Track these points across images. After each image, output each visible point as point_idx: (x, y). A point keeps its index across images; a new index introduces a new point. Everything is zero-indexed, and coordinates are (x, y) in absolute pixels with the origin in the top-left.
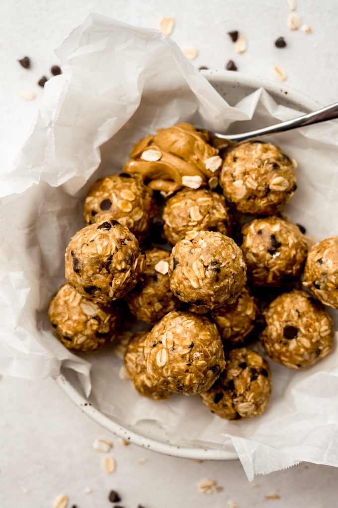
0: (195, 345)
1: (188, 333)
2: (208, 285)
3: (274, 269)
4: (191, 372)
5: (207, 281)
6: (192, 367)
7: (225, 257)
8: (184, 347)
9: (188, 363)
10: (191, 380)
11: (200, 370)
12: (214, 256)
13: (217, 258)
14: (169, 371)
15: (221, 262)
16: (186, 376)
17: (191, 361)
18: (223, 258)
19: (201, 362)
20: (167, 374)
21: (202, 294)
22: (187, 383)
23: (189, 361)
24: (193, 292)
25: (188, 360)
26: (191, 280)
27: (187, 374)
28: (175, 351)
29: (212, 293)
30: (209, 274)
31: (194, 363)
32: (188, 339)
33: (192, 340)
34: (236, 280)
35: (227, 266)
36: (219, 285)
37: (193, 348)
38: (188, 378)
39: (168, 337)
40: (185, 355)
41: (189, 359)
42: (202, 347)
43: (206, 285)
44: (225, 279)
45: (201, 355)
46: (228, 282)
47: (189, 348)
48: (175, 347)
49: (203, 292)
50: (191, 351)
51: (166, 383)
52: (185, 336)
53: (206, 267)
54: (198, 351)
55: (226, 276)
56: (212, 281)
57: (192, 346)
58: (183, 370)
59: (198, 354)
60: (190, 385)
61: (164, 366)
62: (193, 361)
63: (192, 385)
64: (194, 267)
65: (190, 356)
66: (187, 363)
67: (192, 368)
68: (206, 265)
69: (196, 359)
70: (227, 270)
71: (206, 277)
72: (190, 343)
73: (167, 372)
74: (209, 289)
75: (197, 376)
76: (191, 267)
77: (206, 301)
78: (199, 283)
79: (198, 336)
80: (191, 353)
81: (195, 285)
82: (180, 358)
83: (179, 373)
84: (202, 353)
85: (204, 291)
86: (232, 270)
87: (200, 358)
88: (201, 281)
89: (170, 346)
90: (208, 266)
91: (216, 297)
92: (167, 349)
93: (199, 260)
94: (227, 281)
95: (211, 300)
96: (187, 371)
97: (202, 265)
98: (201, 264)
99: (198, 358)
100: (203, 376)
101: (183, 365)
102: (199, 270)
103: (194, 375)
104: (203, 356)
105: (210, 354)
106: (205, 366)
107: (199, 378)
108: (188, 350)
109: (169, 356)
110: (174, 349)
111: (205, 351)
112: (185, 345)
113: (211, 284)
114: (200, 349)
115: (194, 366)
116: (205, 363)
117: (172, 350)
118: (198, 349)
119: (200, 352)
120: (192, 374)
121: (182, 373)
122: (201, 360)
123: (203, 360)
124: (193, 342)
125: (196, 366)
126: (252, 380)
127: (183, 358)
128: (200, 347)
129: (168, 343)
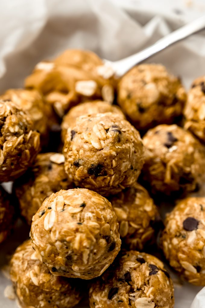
0: (87, 205)
1: (80, 195)
2: (110, 145)
3: (171, 163)
4: (81, 232)
5: (107, 141)
6: (82, 226)
8: (75, 206)
9: (79, 222)
10: (81, 242)
11: (91, 232)
13: (117, 124)
14: (57, 233)
15: (121, 127)
16: (75, 236)
17: (82, 221)
19: (93, 223)
20: (54, 237)
21: (104, 155)
22: (76, 246)
23: (80, 220)
25: (78, 219)
26: (92, 142)
27: (77, 234)
28: (65, 211)
29: (114, 153)
30: (111, 134)
31: (85, 223)
32: (80, 199)
33: (84, 200)
34: (136, 150)
35: (127, 132)
36: (121, 146)
37: (85, 208)
39: (58, 201)
40: (76, 213)
41: (80, 218)
42: (95, 208)
43: (107, 146)
44: (127, 143)
45: (94, 216)
46: (129, 147)
47: (81, 206)
48: (65, 208)
49: (105, 153)
50: (82, 211)
51: (53, 255)
52: (76, 196)
53: (107, 130)
54: (90, 212)
55: (127, 141)
56: (114, 140)
57: (83, 205)
58: (73, 229)
59: (90, 215)
60: (80, 248)
61: (52, 228)
62: (84, 221)
63: (82, 250)
64: (95, 129)
65: (81, 215)
66: (77, 222)
67: (82, 228)
68: (106, 128)
69: (87, 219)
70: (127, 135)
71: (107, 138)
72: (81, 202)
73: (55, 235)
74: (111, 149)
75: (88, 238)
76: (92, 130)
77: (108, 165)
78: (100, 143)
79: (90, 198)
80: (83, 213)
81: (97, 146)
82: (70, 218)
83: (67, 233)
84: (94, 214)
86: (132, 137)
87: (92, 219)
88: (102, 142)
89: (60, 208)
90: (109, 129)
91: (118, 161)
92: (56, 212)
93: (99, 124)
94: (128, 145)
95: (112, 165)
96: (77, 231)
97: (103, 128)
98: (101, 127)
99: (90, 218)
100: (95, 240)
101: (73, 225)
102: (100, 131)
103: (84, 236)
104: (96, 217)
105: (103, 219)
106: (98, 229)
107: (89, 241)
108: (79, 209)
109: (58, 217)
110: (63, 210)
111: (97, 213)
112: (76, 204)
113: (113, 144)
114: (92, 209)
115: (85, 225)
116: (97, 225)
117: (62, 211)
118: (90, 210)
119: (92, 212)
120: (82, 234)
121: (71, 233)
122: (93, 221)
123: (95, 222)
124: (86, 202)
125: (87, 226)
126: (150, 274)
127: (73, 217)
128: (93, 208)
129: (58, 205)
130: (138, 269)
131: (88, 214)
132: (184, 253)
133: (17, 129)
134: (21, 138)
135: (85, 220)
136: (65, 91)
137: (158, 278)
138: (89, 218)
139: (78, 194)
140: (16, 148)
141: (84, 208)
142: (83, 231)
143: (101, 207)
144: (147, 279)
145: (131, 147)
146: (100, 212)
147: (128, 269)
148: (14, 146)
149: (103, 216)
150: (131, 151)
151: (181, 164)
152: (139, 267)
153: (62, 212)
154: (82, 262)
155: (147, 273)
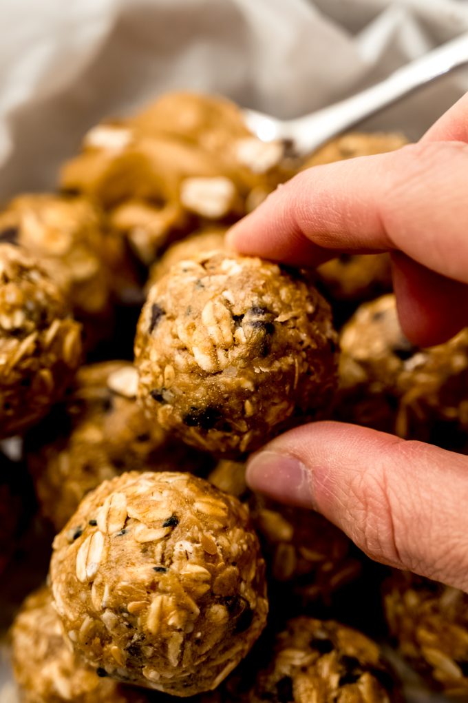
0: (181, 523)
1: (166, 493)
2: (241, 363)
4: (164, 592)
5: (236, 352)
6: (166, 575)
7: (287, 302)
8: (152, 525)
9: (159, 565)
10: (162, 616)
11: (189, 591)
12: (261, 295)
13: (267, 299)
14: (107, 589)
15: (276, 310)
16: (150, 602)
17: (167, 563)
18: (282, 302)
19: (194, 569)
20: (99, 599)
21: (223, 388)
22: (151, 624)
23: (163, 561)
24: (198, 385)
25: (158, 558)
26: (195, 350)
27: (153, 595)
28: (127, 535)
29: (248, 385)
30: (245, 333)
31: (174, 567)
32: (164, 505)
33: (174, 508)
34: (312, 368)
35: (292, 323)
36: (270, 365)
37: (177, 529)
38: (154, 606)
39: (112, 506)
40: (151, 543)
41: (163, 556)
42: (201, 530)
43: (233, 365)
44: (285, 355)
45: (197, 550)
46: (293, 366)
47: (165, 525)
48: (127, 528)
49: (226, 384)
50: (168, 536)
51: (97, 640)
52: (156, 497)
53: (238, 319)
54: (187, 539)
55: (289, 348)
56: (251, 351)
57: (172, 522)
58: (143, 582)
59: (188, 546)
60: (159, 631)
61: (94, 576)
62: (171, 562)
63: (165, 634)
64: (207, 315)
65: (164, 548)
66: (155, 566)
67: (165, 580)
68: (237, 312)
69: (180, 558)
70: (291, 332)
71: (235, 343)
72: (166, 515)
73: (102, 595)
74: (241, 374)
75: (180, 607)
76: (199, 316)
77: (232, 411)
78: (216, 356)
79: (191, 502)
80: (170, 542)
81: (205, 362)
82: (139, 553)
83: (129, 593)
84: (198, 545)
85: (228, 380)
86: (303, 336)
87: (193, 558)
88: (221, 353)
89: (115, 527)
90: (242, 316)
91: (258, 402)
92: (107, 535)
93: (220, 301)
94: (290, 360)
95: (243, 411)
96: (153, 587)
97: (228, 312)
98: (224, 310)
99: (187, 556)
100: (197, 610)
101: (143, 572)
102: (218, 322)
103: (170, 601)
104: (201, 553)
105: (221, 555)
106: (206, 582)
107: (183, 614)
108: (161, 533)
109: (108, 549)
110: (124, 533)
111: (206, 542)
112: (155, 519)
113: (249, 360)
114: (193, 533)
115: (172, 573)
116: (204, 573)
117: (120, 535)
118: (189, 534)
119: (194, 541)
120: (165, 597)
121: (138, 593)
122: (195, 564)
123: (201, 565)
124: (178, 515)
125: (178, 576)
126: (342, 683)
127: (144, 551)
128: (196, 528)
129: (112, 519)
130: (311, 670)
131: (183, 545)
132: (431, 628)
133: (19, 319)
134: (28, 343)
135: (174, 559)
136: (157, 202)
137: (359, 693)
138: (184, 555)
139: (161, 493)
140: (16, 368)
141: (173, 529)
142: (169, 588)
143: (217, 525)
144: (334, 694)
145: (297, 365)
146: (214, 539)
147: (285, 670)
148: (12, 363)
149: (220, 547)
150: (297, 375)
151: (433, 401)
152: (314, 663)
153: (120, 537)
154: (167, 663)
155: (334, 680)
